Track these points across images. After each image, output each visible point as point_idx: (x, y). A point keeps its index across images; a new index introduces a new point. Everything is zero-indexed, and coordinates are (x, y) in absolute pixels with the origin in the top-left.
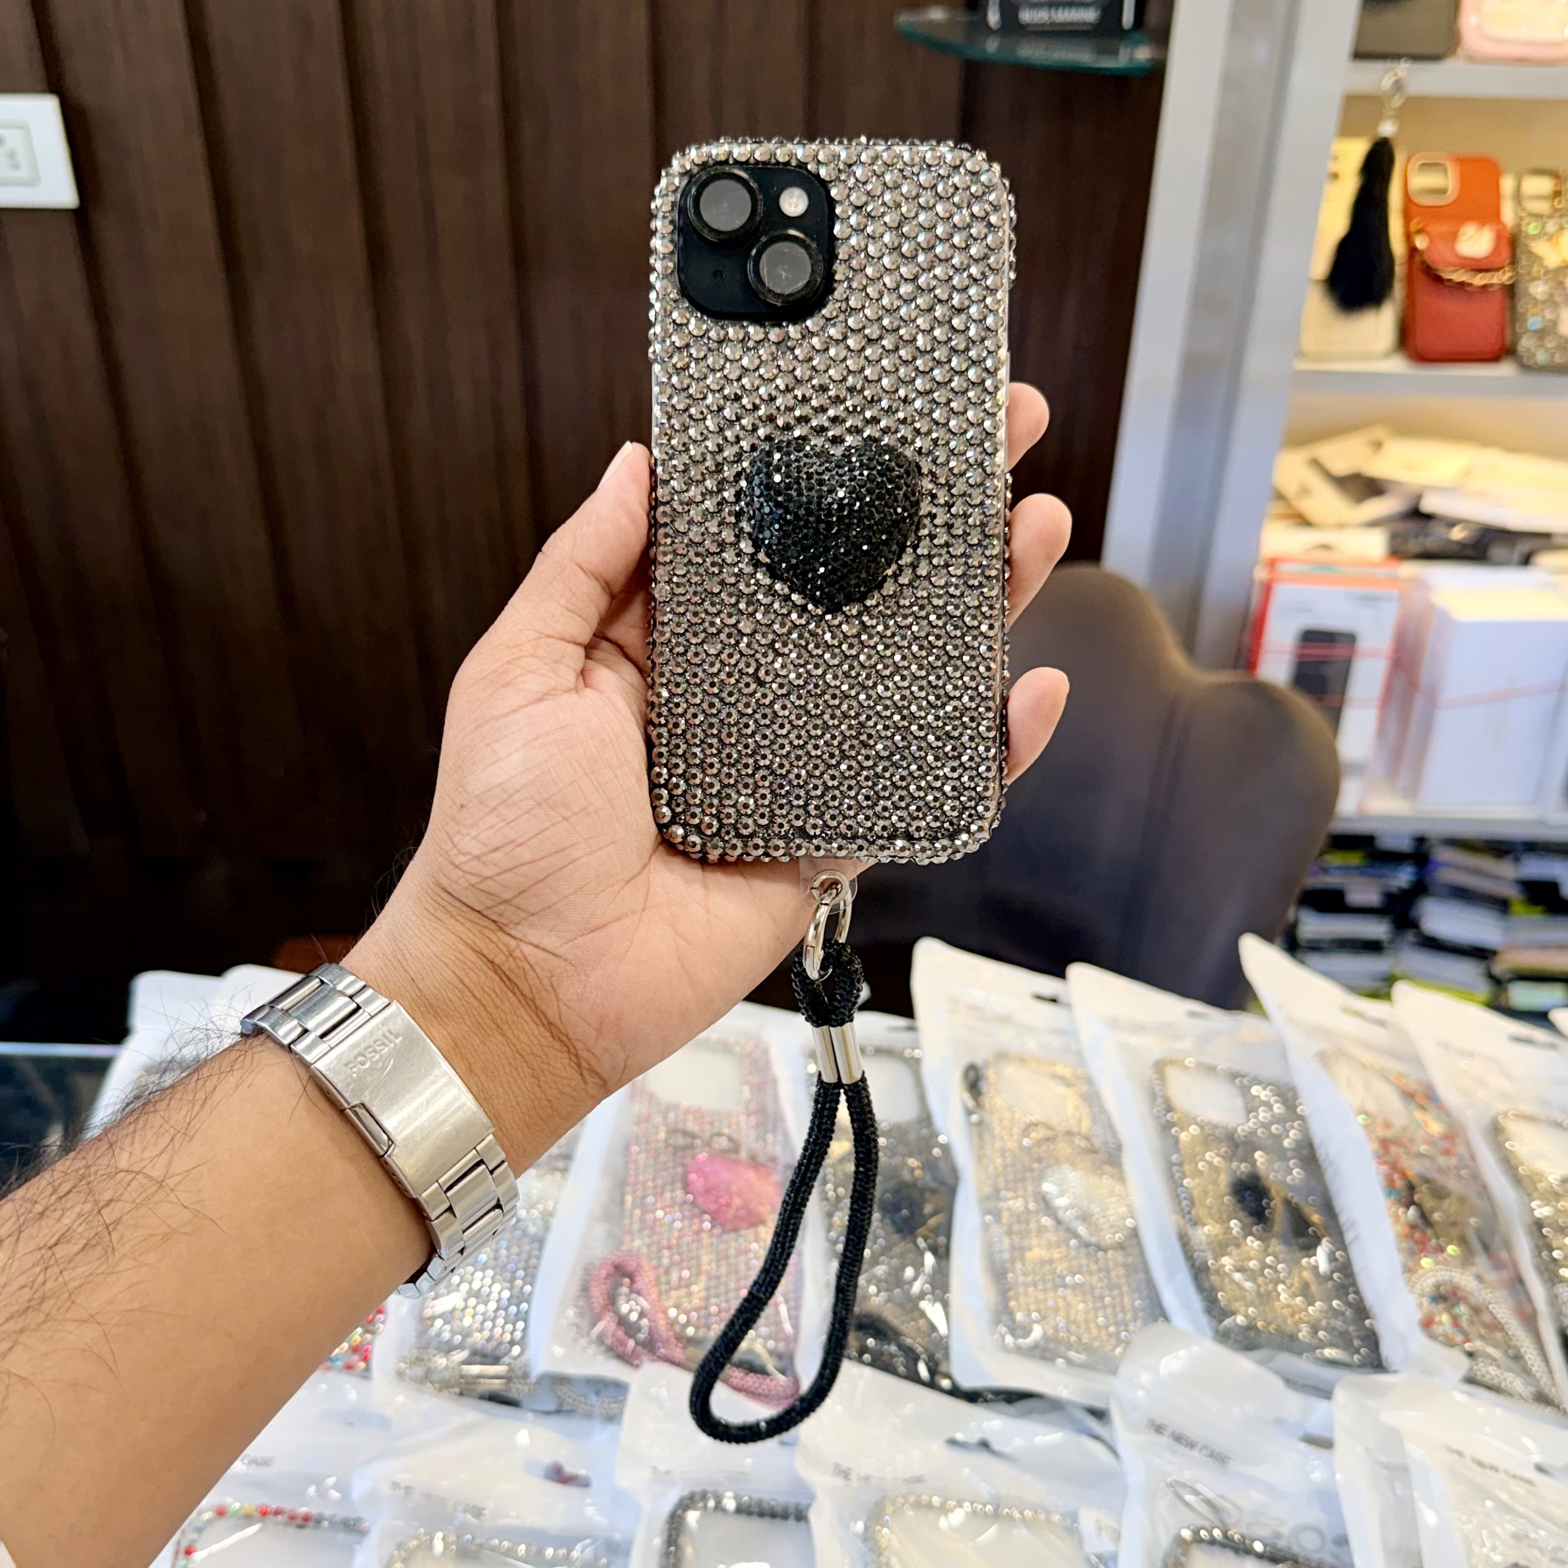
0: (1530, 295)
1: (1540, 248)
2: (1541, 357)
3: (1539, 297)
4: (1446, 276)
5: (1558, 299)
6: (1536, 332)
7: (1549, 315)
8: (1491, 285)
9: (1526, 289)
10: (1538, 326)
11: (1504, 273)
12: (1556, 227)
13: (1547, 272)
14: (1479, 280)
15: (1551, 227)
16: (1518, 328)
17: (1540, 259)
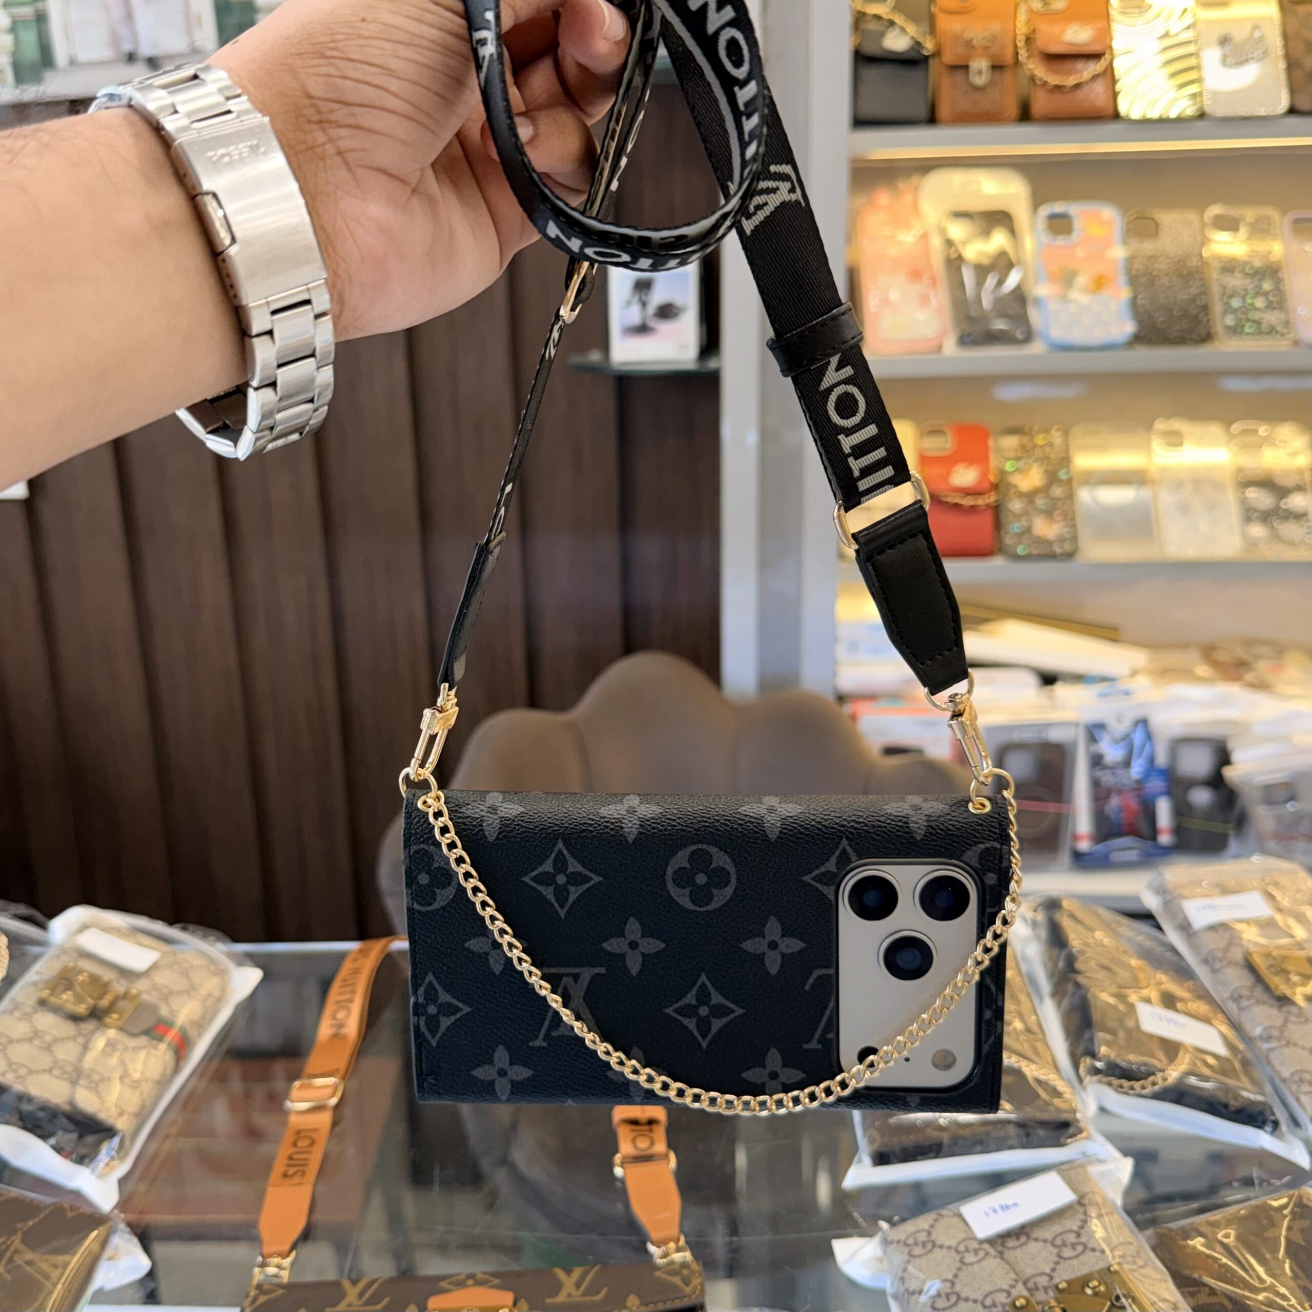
0: (1010, 510)
1: (1015, 479)
2: (1021, 550)
3: (1017, 511)
4: (946, 500)
5: (1030, 511)
6: (1015, 534)
7: (1024, 523)
8: (978, 505)
9: (1007, 506)
10: (1017, 530)
11: (989, 497)
12: (1027, 465)
13: (1021, 495)
14: (968, 502)
15: (1022, 464)
16: (1002, 533)
17: (1015, 486)
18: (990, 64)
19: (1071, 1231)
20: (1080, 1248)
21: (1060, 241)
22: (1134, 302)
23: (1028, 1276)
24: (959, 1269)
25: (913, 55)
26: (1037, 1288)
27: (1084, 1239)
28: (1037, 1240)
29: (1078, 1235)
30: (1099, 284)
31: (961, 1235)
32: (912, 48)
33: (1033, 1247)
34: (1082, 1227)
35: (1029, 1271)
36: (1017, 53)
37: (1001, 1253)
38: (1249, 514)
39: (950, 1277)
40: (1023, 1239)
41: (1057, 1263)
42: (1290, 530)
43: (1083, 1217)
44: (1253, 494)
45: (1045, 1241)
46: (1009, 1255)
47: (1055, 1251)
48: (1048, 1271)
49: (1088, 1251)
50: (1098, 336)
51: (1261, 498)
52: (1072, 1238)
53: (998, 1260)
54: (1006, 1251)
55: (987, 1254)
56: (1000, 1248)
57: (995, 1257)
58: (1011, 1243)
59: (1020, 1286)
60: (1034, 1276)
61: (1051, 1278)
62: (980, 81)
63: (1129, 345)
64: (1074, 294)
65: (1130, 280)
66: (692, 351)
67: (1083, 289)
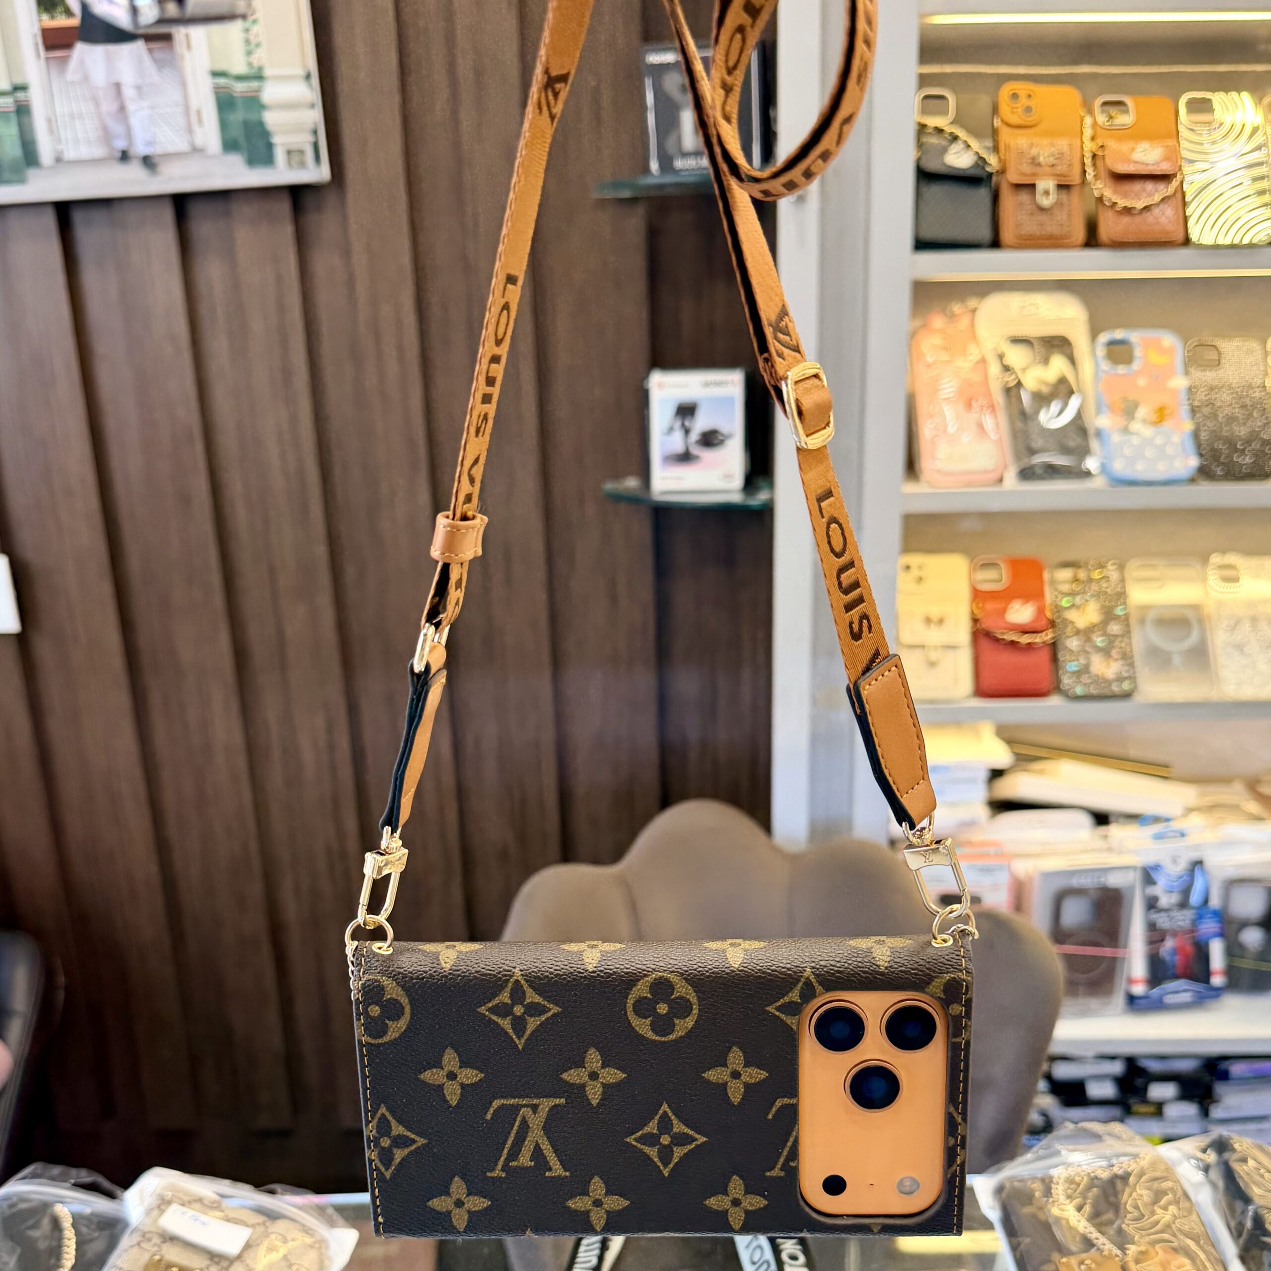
0: (1067, 647)
1: (1071, 615)
2: (1079, 690)
3: (1074, 649)
4: (1000, 637)
5: (1088, 649)
6: (1074, 673)
7: (1082, 661)
8: (1034, 643)
9: (1064, 643)
10: (1075, 669)
11: (1047, 635)
12: (1083, 601)
13: (1078, 632)
14: (1025, 639)
15: (1078, 600)
16: (1060, 672)
17: (1073, 623)
18: (1056, 182)
21: (1121, 369)
22: (1196, 435)
25: (977, 172)
30: (1161, 415)
32: (976, 165)
36: (1085, 172)
50: (1161, 471)
62: (1046, 202)
63: (1192, 480)
64: (1136, 426)
65: (1194, 411)
66: (737, 481)
67: (1144, 421)
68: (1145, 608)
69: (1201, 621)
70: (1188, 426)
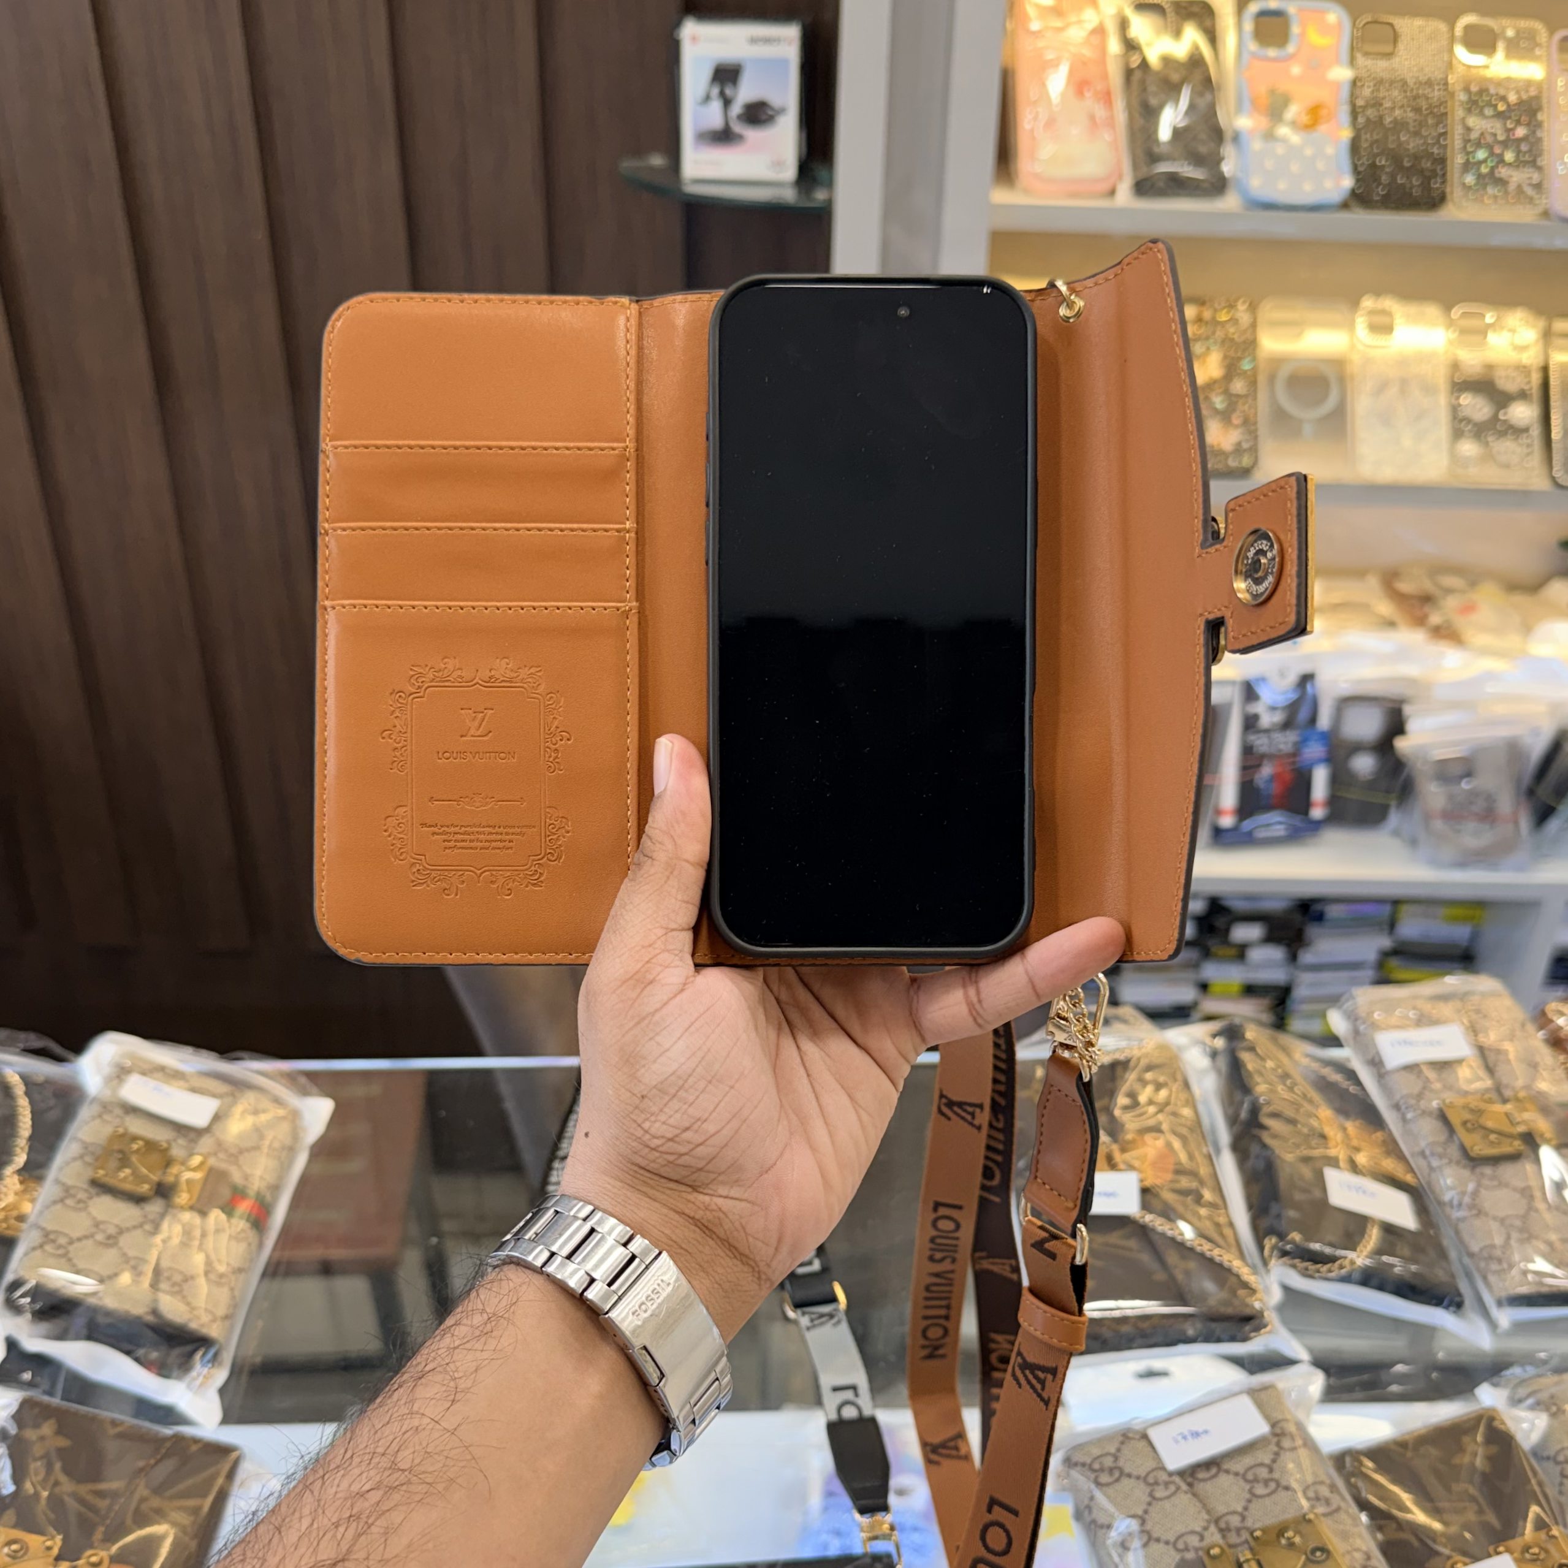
12: (1203, 350)
15: (1198, 347)
19: (1262, 1465)
20: (1273, 1485)
21: (1272, 53)
22: (1355, 147)
23: (1220, 1514)
24: (1149, 1504)
26: (1228, 1529)
27: (1276, 1475)
28: (1227, 1472)
29: (1271, 1470)
30: (1315, 116)
31: (1151, 1464)
33: (1224, 1480)
34: (1274, 1461)
35: (1221, 1509)
37: (1190, 1485)
38: (1460, 427)
39: (1140, 1512)
40: (1214, 1470)
41: (1249, 1501)
42: (1506, 447)
43: (1276, 1449)
44: (1466, 400)
45: (1237, 1474)
46: (1200, 1487)
47: (1248, 1487)
48: (1240, 1509)
49: (1280, 1489)
50: (1308, 192)
51: (1476, 407)
52: (1263, 1473)
53: (1189, 1496)
54: (1196, 1482)
55: (1178, 1488)
56: (1190, 1480)
57: (1186, 1492)
58: (1201, 1475)
59: (1213, 1528)
60: (1227, 1514)
61: (1243, 1518)
63: (1345, 206)
64: (1283, 131)
65: (1354, 113)
66: (790, 172)
67: (1294, 124)
68: (1278, 361)
69: (1342, 380)
70: (1346, 134)
